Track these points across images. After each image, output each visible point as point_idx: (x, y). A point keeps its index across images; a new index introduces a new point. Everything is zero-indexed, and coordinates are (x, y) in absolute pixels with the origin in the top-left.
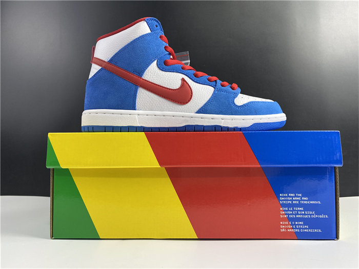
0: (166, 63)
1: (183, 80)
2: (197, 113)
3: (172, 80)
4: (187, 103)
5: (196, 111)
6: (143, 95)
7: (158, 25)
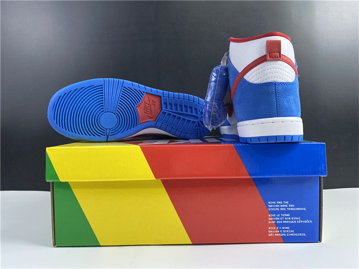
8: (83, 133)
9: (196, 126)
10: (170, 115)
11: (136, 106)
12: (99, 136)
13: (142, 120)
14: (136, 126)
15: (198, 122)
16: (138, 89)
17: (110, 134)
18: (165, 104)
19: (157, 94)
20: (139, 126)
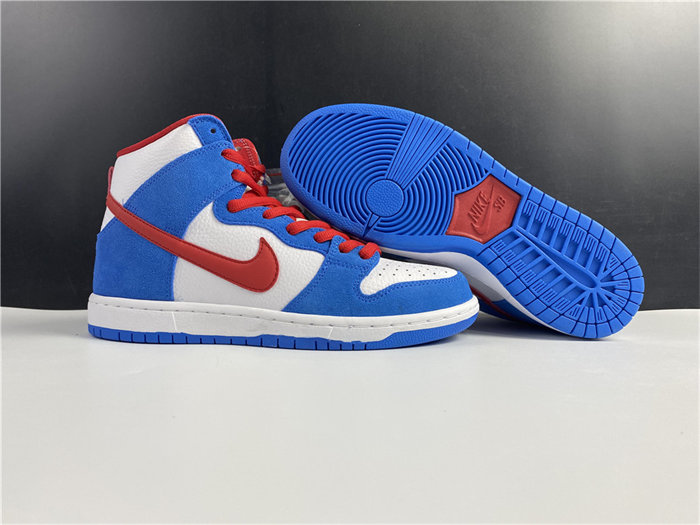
0: (230, 208)
1: (263, 241)
2: (284, 310)
3: (241, 241)
4: (267, 289)
5: (283, 307)
6: (185, 273)
7: (218, 129)
8: (327, 203)
9: (580, 302)
10: (528, 246)
11: (456, 192)
12: (353, 220)
13: (455, 229)
14: (436, 234)
15: (591, 294)
16: (476, 159)
17: (375, 226)
18: (526, 217)
19: (515, 187)
20: (443, 239)
